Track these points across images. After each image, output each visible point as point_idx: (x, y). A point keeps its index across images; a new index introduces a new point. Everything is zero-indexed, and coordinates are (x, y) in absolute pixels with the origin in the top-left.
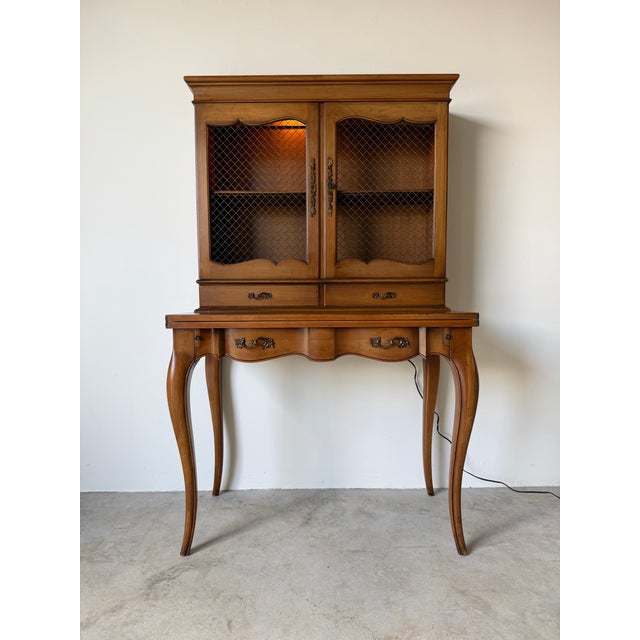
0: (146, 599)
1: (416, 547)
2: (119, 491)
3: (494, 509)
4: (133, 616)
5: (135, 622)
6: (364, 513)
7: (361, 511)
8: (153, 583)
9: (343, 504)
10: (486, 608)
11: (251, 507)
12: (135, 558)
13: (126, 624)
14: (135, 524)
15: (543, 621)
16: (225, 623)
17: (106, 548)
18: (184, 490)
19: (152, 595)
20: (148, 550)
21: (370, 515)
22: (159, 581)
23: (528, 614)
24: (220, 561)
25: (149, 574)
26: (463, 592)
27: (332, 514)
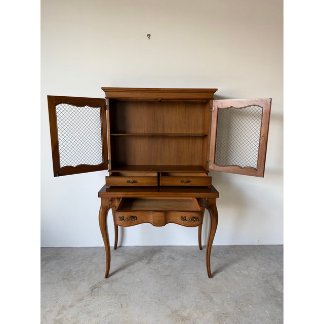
0: (91, 296)
1: (189, 274)
2: (73, 246)
3: (222, 256)
4: (87, 303)
5: (89, 305)
6: (171, 258)
7: (170, 257)
8: (93, 289)
9: (163, 253)
10: (211, 299)
11: (127, 255)
12: (85, 278)
13: (85, 306)
14: (82, 263)
15: (229, 304)
16: (120, 305)
17: (73, 274)
18: (104, 246)
19: (93, 294)
20: (89, 275)
21: (173, 259)
22: (95, 288)
23: (225, 301)
24: (117, 280)
25: (91, 286)
26: (204, 293)
27: (158, 258)
